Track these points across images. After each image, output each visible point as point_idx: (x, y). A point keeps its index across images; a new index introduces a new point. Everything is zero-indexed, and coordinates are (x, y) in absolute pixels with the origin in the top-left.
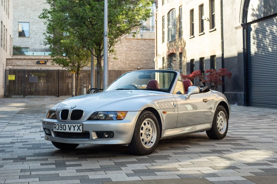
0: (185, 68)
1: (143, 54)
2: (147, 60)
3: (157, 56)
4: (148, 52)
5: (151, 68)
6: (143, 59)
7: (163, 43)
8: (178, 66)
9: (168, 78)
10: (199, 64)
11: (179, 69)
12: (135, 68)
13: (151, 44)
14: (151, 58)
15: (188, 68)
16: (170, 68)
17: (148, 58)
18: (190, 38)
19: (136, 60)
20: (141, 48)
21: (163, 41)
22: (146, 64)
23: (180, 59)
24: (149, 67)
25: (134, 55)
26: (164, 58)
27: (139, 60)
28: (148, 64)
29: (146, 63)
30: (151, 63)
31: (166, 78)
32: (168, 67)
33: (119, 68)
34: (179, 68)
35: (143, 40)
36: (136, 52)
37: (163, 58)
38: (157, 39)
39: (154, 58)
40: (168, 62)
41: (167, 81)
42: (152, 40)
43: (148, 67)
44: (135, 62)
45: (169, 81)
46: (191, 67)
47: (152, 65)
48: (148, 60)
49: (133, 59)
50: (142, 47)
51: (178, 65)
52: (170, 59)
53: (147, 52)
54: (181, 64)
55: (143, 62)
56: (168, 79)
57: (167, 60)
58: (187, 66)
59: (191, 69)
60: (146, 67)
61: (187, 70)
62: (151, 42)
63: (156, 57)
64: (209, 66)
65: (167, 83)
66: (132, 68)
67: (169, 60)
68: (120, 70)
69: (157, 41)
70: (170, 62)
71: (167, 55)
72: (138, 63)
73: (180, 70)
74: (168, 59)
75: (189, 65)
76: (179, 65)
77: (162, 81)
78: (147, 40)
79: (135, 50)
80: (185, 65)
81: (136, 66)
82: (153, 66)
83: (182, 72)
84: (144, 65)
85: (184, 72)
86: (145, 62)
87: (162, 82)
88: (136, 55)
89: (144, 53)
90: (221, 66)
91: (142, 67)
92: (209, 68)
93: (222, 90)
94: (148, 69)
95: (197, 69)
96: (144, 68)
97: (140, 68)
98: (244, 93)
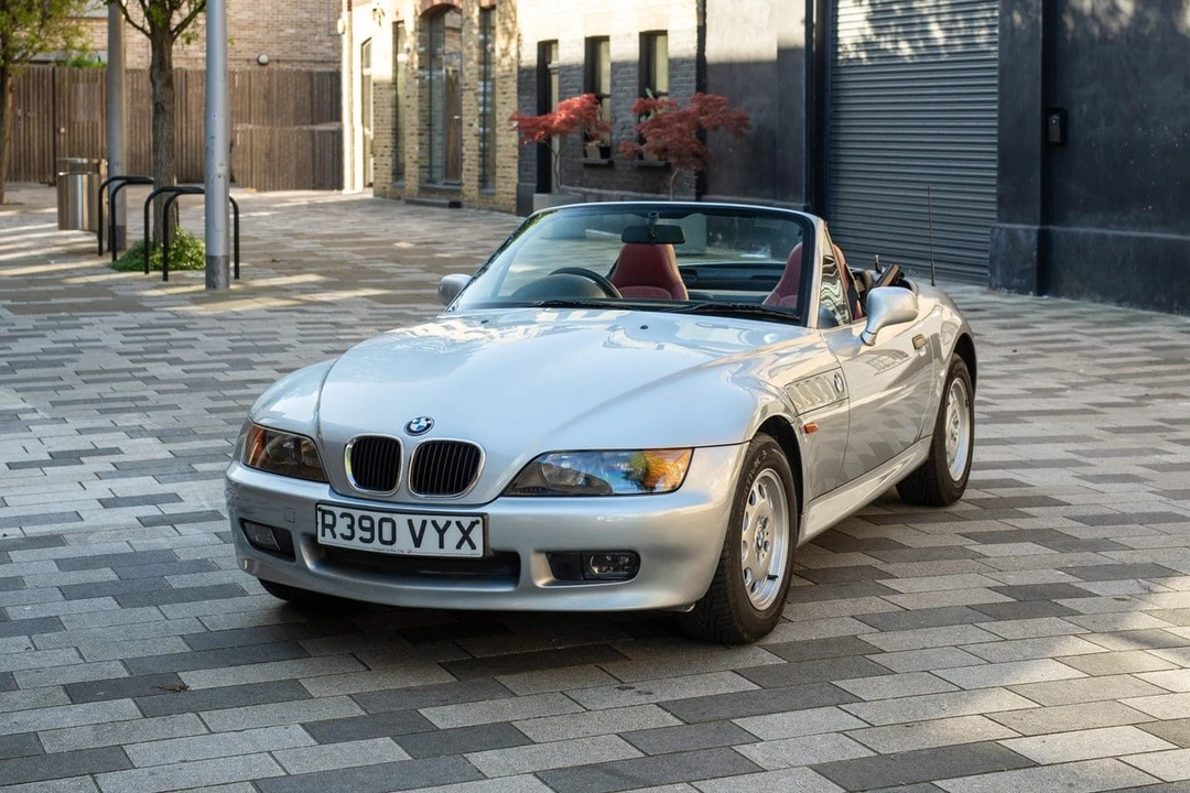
0: (508, 76)
2: (300, 25)
3: (349, 9)
5: (320, 58)
6: (280, 17)
8: (474, 68)
9: (419, 115)
10: (582, 66)
11: (480, 80)
12: (248, 60)
14: (318, 15)
15: (528, 78)
16: (430, 70)
17: (307, 15)
19: (253, 25)
22: (297, 44)
23: (482, 37)
24: (311, 57)
26: (400, 26)
27: (265, 24)
28: (304, 44)
29: (296, 38)
30: (317, 38)
31: (410, 115)
32: (421, 68)
34: (479, 73)
37: (396, 24)
39: (339, 17)
40: (421, 46)
41: (415, 128)
43: (304, 57)
44: (247, 33)
45: (426, 127)
46: (538, 76)
47: (321, 48)
48: (304, 25)
49: (239, 17)
51: (471, 64)
52: (429, 33)
54: (486, 59)
55: (282, 30)
56: (420, 121)
57: (418, 35)
58: (519, 68)
59: (538, 83)
60: (298, 54)
61: (519, 89)
63: (345, 13)
64: (633, 78)
65: (412, 134)
66: (235, 60)
67: (426, 35)
70: (428, 45)
71: (420, 13)
72: (259, 36)
73: (481, 83)
74: (420, 30)
75: (530, 66)
76: (479, 63)
77: (390, 127)
80: (507, 65)
81: (250, 49)
82: (327, 51)
83: (493, 94)
84: (288, 46)
85: (505, 93)
86: (292, 31)
87: (390, 131)
90: (691, 81)
91: (277, 53)
92: (631, 84)
93: (694, 185)
94: (305, 64)
95: (570, 87)
96: (287, 62)
97: (270, 61)
98: (803, 205)
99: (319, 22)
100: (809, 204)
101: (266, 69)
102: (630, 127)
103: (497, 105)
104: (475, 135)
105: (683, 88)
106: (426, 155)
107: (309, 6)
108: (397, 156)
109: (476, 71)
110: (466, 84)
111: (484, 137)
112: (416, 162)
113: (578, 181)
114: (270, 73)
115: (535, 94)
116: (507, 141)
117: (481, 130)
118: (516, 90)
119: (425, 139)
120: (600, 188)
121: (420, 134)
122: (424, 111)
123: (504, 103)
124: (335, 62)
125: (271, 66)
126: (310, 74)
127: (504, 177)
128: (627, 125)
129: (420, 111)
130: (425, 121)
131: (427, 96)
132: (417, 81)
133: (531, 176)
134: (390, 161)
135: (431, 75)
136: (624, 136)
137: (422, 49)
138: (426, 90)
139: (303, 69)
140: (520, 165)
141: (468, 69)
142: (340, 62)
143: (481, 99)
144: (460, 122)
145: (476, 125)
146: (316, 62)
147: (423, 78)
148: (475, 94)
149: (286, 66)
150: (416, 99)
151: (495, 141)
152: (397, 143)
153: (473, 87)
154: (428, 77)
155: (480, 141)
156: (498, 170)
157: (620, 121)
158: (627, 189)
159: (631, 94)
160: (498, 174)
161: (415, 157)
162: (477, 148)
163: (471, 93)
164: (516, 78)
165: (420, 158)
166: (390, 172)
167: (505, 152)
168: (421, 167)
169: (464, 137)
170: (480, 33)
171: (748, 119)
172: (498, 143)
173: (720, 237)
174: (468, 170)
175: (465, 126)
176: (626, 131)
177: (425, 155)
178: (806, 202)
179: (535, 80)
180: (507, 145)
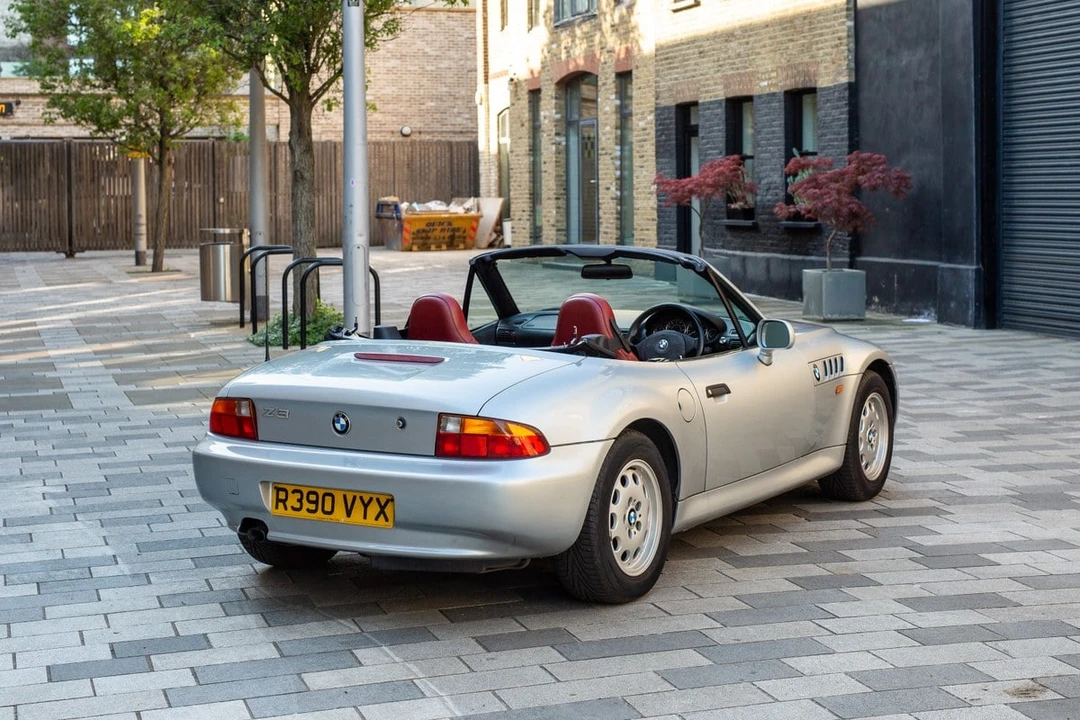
0: (645, 140)
1: (423, 72)
2: (440, 98)
3: (486, 82)
4: (445, 64)
5: (458, 129)
6: (422, 92)
7: (530, 29)
8: (611, 133)
9: (556, 180)
10: (723, 127)
11: (617, 144)
12: (393, 132)
13: (457, 29)
14: (457, 89)
15: (666, 141)
16: (567, 136)
17: (446, 89)
18: (675, 11)
19: (397, 99)
20: (414, 48)
21: (532, 21)
22: (437, 116)
23: (618, 102)
24: (450, 128)
25: (385, 77)
26: (536, 94)
27: (408, 98)
28: (444, 116)
29: (437, 110)
30: (456, 110)
31: (548, 180)
32: (557, 134)
33: (322, 133)
34: (616, 138)
35: (424, 13)
36: (393, 63)
37: (532, 92)
38: (485, 10)
39: (476, 90)
40: (557, 113)
41: (551, 192)
42: (459, 14)
43: (444, 129)
44: (390, 106)
45: (563, 192)
46: (677, 139)
47: (459, 120)
48: (444, 98)
49: (383, 92)
50: (420, 44)
51: (608, 128)
52: (566, 100)
53: (442, 66)
54: (623, 122)
55: (423, 104)
56: (557, 185)
57: (554, 101)
58: (657, 131)
59: (677, 146)
60: (438, 125)
61: (657, 152)
62: (456, 24)
63: (482, 86)
64: (779, 138)
65: (549, 199)
66: (380, 132)
67: (563, 102)
68: (330, 141)
69: (485, 19)
70: (564, 111)
72: (402, 109)
73: (618, 148)
74: (556, 98)
75: (668, 129)
76: (616, 128)
77: (527, 191)
78: (441, 13)
79: (389, 55)
80: (644, 129)
81: (394, 122)
83: (630, 158)
84: (429, 119)
85: (642, 157)
86: (433, 104)
87: (528, 196)
88: (394, 77)
89: (429, 68)
90: (842, 139)
91: (419, 125)
92: (776, 145)
93: (847, 247)
94: (444, 135)
95: (711, 148)
96: (429, 133)
97: (412, 132)
98: (974, 267)
99: (457, 95)
100: (981, 266)
101: (409, 139)
102: (776, 188)
103: (635, 168)
104: (612, 199)
105: (833, 146)
106: (563, 218)
107: (449, 81)
108: (535, 220)
109: (613, 136)
110: (603, 149)
111: (621, 201)
112: (553, 226)
113: (720, 244)
114: (413, 143)
115: (674, 157)
116: (645, 204)
117: (618, 193)
118: (654, 153)
119: (562, 203)
120: (744, 250)
121: (557, 199)
122: (561, 176)
123: (642, 167)
124: (473, 132)
125: (413, 137)
126: (450, 144)
127: (643, 240)
128: (772, 186)
129: (557, 176)
130: (561, 185)
131: (563, 162)
132: (554, 147)
133: (670, 239)
134: (527, 225)
135: (567, 141)
136: (769, 197)
137: (558, 116)
138: (563, 156)
139: (443, 139)
140: (659, 228)
141: (604, 134)
142: (477, 132)
143: (618, 163)
144: (596, 187)
145: (613, 189)
146: (455, 133)
147: (559, 144)
148: (612, 159)
149: (428, 137)
150: (553, 164)
151: (632, 205)
152: (534, 207)
153: (609, 151)
154: (564, 143)
155: (617, 205)
156: (636, 233)
157: (764, 181)
158: (774, 251)
159: (777, 154)
160: (636, 237)
161: (552, 221)
162: (614, 211)
163: (608, 157)
164: (654, 141)
165: (557, 221)
166: (528, 235)
167: (643, 214)
168: (558, 230)
169: (600, 201)
170: (616, 98)
171: (909, 178)
172: (636, 206)
173: (876, 300)
174: (606, 233)
175: (602, 190)
176: (771, 192)
177: (561, 219)
178: (977, 264)
179: (674, 142)
180: (645, 208)
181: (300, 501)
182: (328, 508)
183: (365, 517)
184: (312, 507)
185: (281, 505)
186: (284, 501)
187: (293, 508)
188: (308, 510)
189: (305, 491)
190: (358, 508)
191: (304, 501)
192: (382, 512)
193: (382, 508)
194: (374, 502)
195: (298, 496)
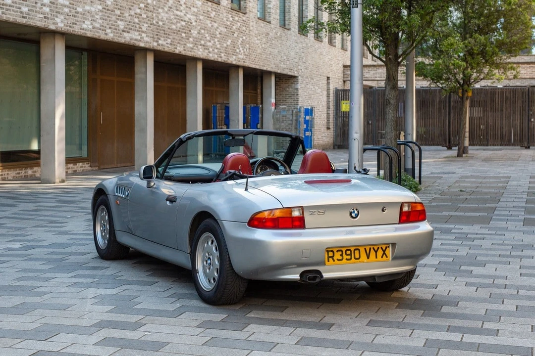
181: (342, 255)
182: (357, 256)
183: (376, 258)
184: (349, 257)
185: (331, 259)
186: (332, 257)
187: (338, 260)
188: (347, 259)
189: (344, 250)
190: (373, 253)
191: (344, 255)
192: (384, 253)
193: (384, 251)
194: (380, 249)
195: (340, 253)
